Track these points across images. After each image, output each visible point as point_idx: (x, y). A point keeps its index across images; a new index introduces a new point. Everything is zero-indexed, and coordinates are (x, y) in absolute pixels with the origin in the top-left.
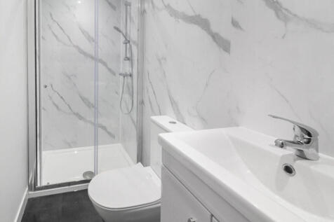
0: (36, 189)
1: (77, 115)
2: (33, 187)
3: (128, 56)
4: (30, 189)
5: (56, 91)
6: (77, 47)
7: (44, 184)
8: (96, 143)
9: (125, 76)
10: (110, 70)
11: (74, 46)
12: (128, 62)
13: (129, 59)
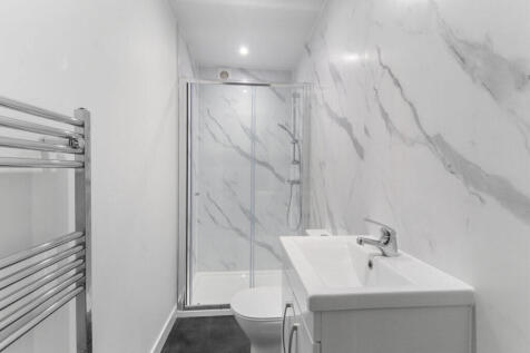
0: (185, 309)
1: (237, 230)
2: (183, 306)
3: (297, 158)
4: (179, 308)
5: (213, 201)
6: (238, 148)
7: (194, 303)
8: (252, 267)
9: (293, 182)
10: (277, 175)
11: (234, 147)
12: (297, 166)
13: (298, 163)
